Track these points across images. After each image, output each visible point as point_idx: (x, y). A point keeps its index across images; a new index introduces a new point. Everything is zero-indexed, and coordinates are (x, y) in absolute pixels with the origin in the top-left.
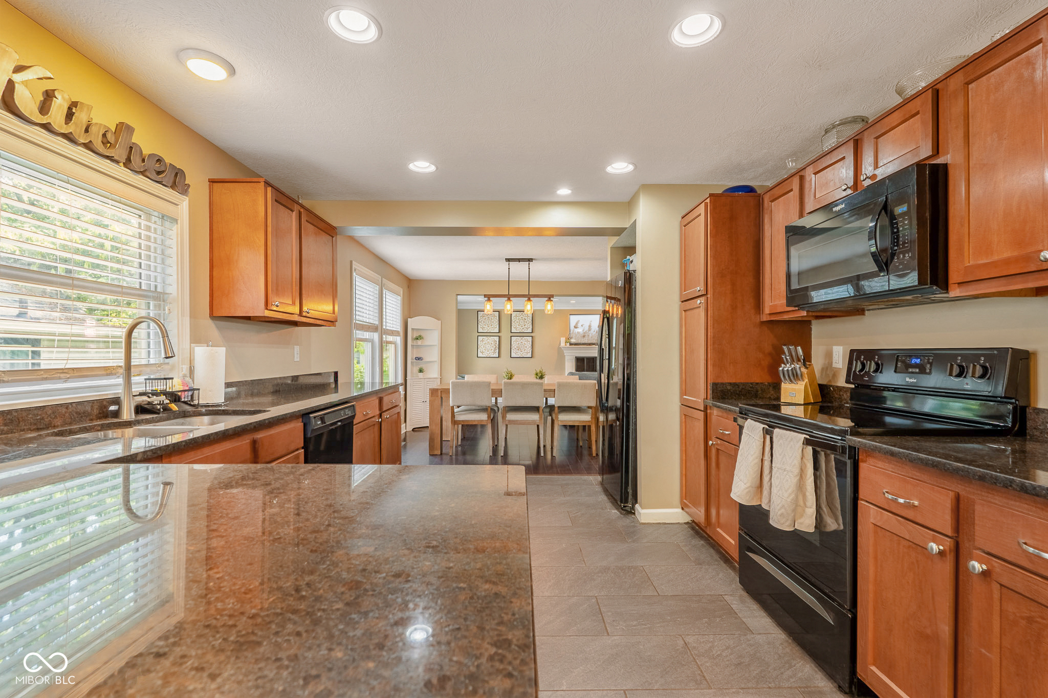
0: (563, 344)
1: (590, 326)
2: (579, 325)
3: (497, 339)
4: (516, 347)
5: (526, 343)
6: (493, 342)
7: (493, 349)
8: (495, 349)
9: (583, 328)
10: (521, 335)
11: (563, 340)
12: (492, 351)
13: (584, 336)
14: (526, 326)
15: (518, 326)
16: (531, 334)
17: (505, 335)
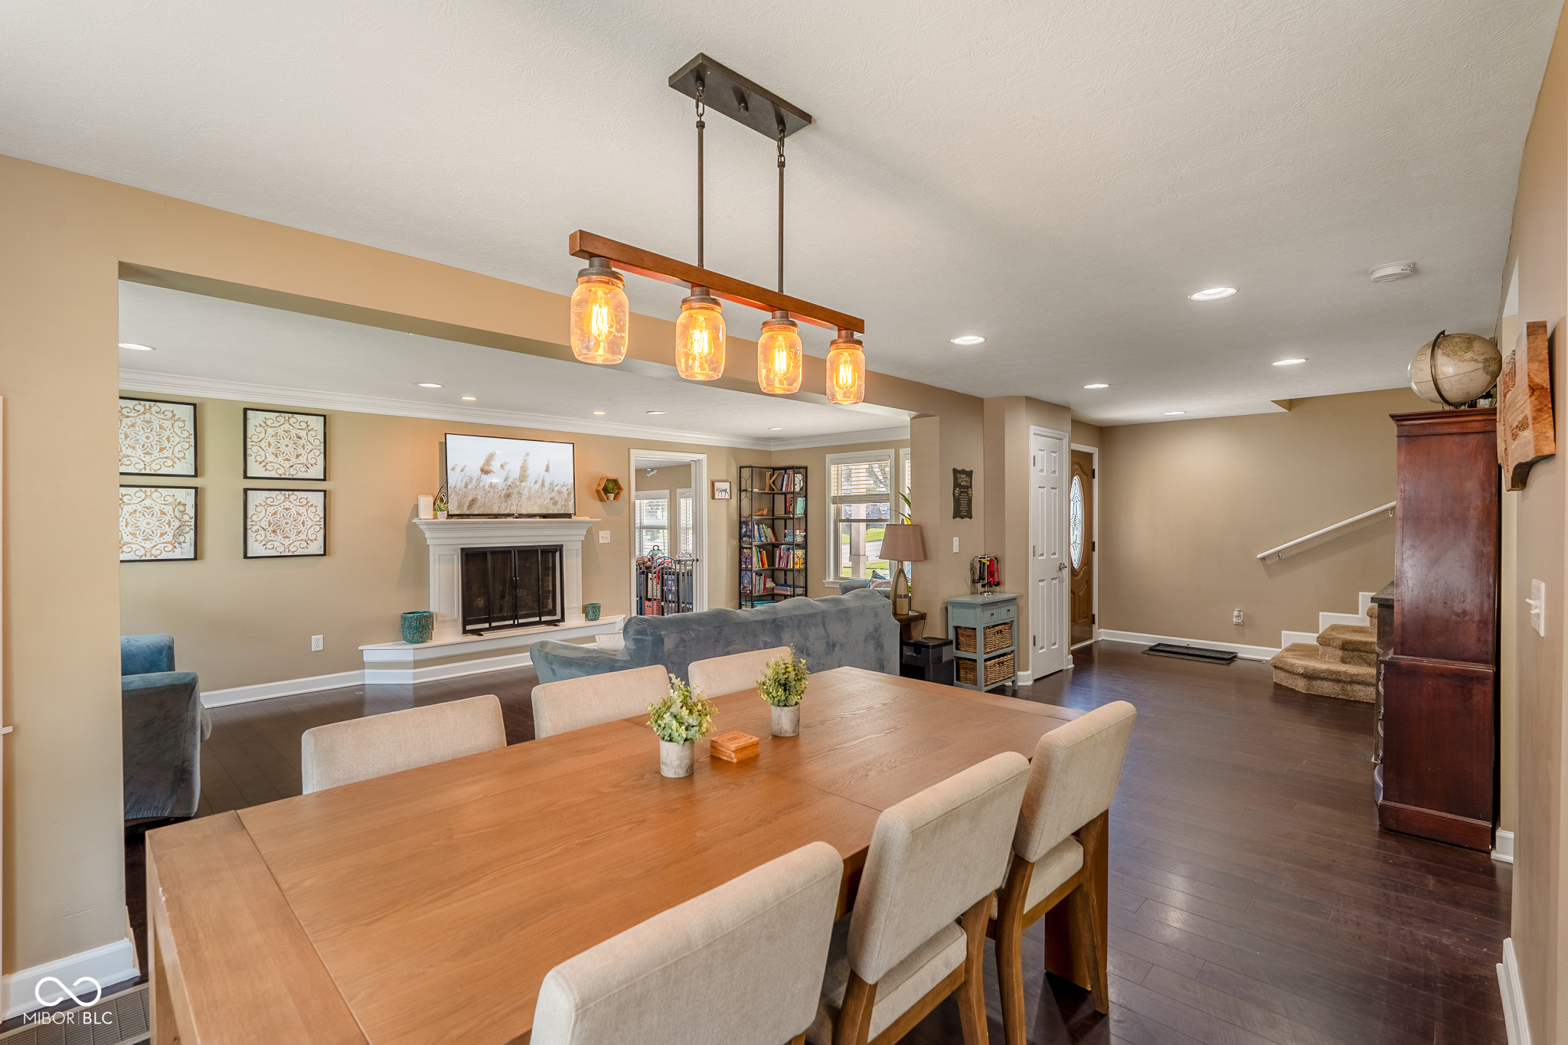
0: (426, 513)
1: (524, 469)
2: (495, 465)
3: (187, 498)
4: (264, 524)
5: (302, 510)
6: (168, 509)
7: (170, 531)
8: (179, 531)
9: (504, 474)
10: (287, 485)
11: (426, 503)
12: (169, 538)
13: (508, 496)
14: (302, 460)
15: (271, 458)
16: (322, 485)
17: (220, 483)
